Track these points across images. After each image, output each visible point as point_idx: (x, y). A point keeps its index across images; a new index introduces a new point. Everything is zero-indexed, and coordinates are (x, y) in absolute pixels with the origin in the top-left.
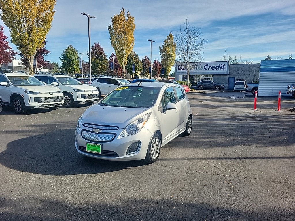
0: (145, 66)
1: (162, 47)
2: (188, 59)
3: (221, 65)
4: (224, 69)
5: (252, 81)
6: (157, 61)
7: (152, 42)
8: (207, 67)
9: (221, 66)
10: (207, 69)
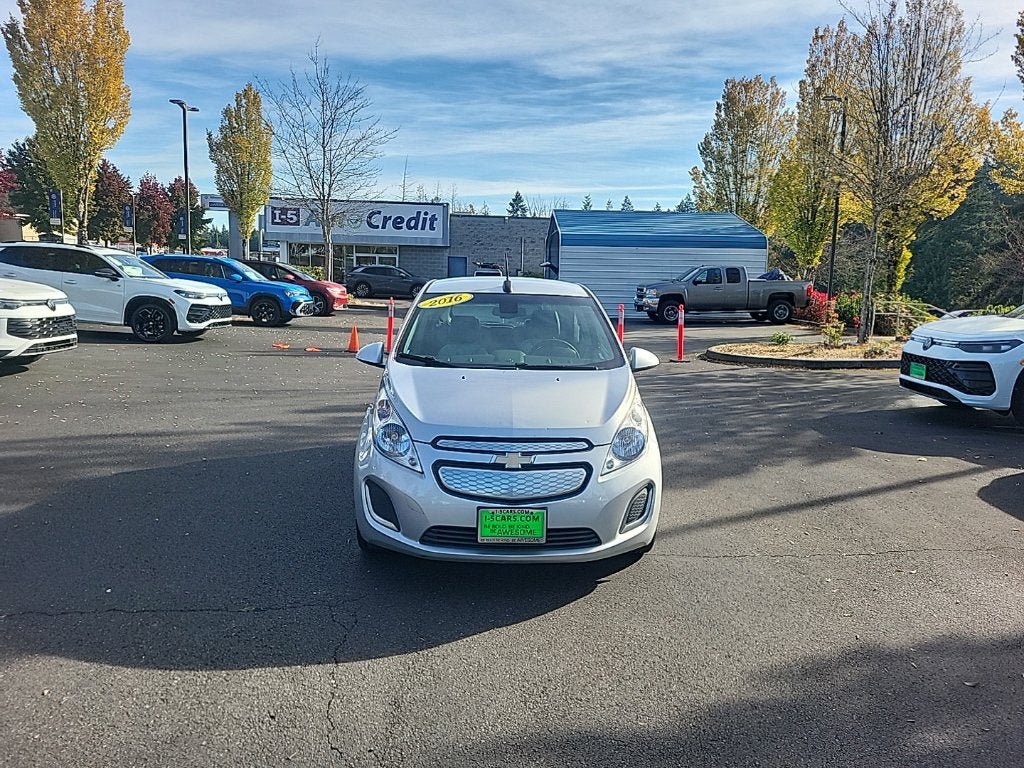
0: (104, 200)
1: (217, 136)
2: (326, 188)
3: (422, 216)
4: (434, 229)
5: (518, 270)
6: (156, 184)
7: (187, 112)
8: (377, 220)
9: (425, 220)
10: (378, 227)
